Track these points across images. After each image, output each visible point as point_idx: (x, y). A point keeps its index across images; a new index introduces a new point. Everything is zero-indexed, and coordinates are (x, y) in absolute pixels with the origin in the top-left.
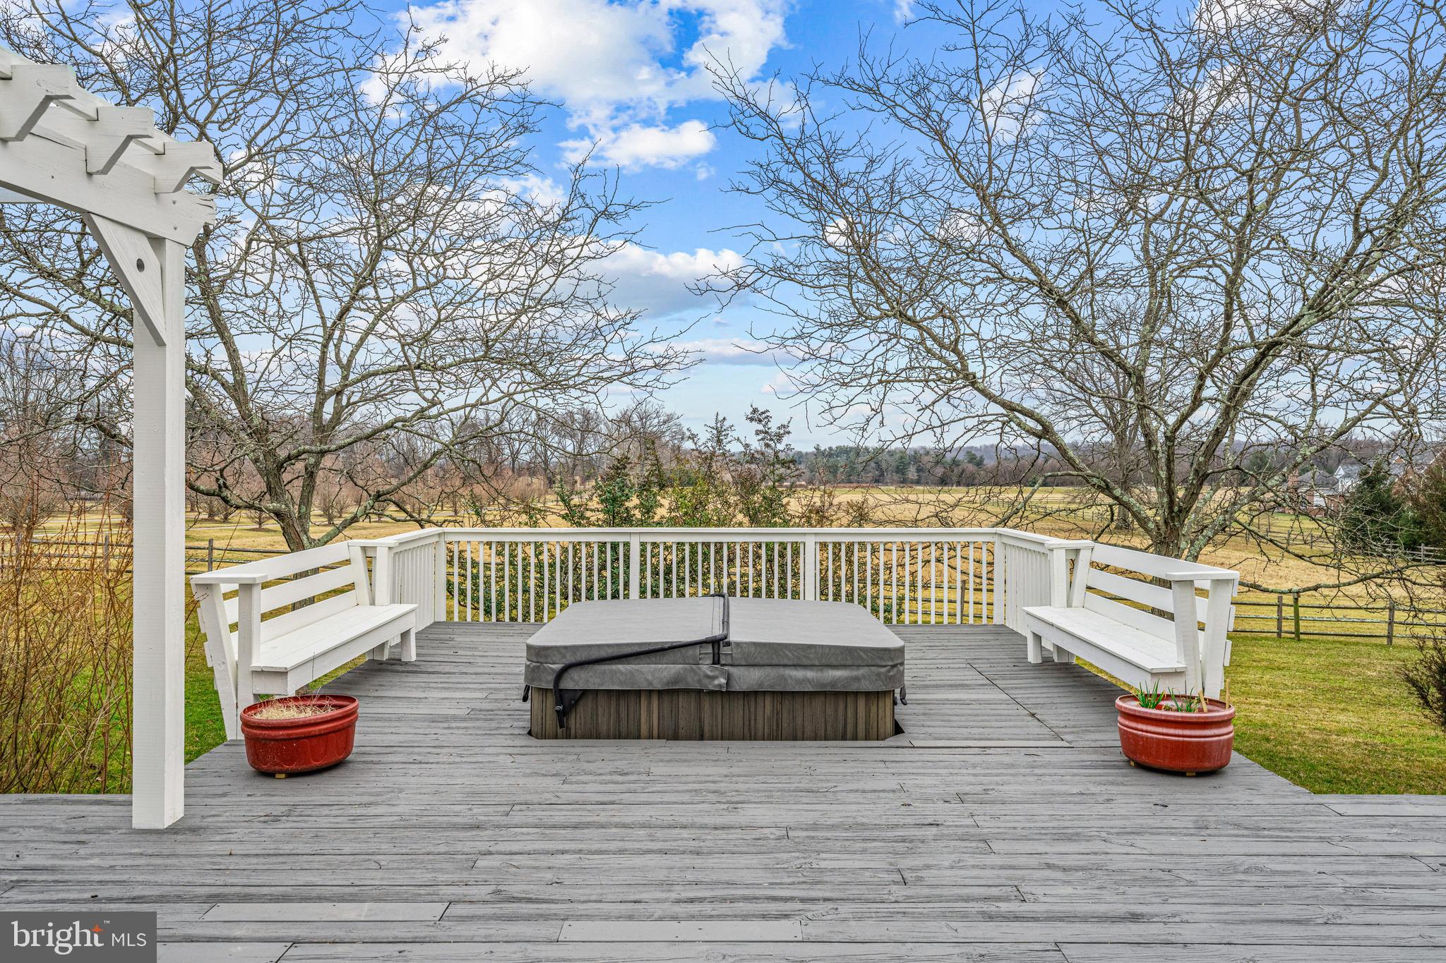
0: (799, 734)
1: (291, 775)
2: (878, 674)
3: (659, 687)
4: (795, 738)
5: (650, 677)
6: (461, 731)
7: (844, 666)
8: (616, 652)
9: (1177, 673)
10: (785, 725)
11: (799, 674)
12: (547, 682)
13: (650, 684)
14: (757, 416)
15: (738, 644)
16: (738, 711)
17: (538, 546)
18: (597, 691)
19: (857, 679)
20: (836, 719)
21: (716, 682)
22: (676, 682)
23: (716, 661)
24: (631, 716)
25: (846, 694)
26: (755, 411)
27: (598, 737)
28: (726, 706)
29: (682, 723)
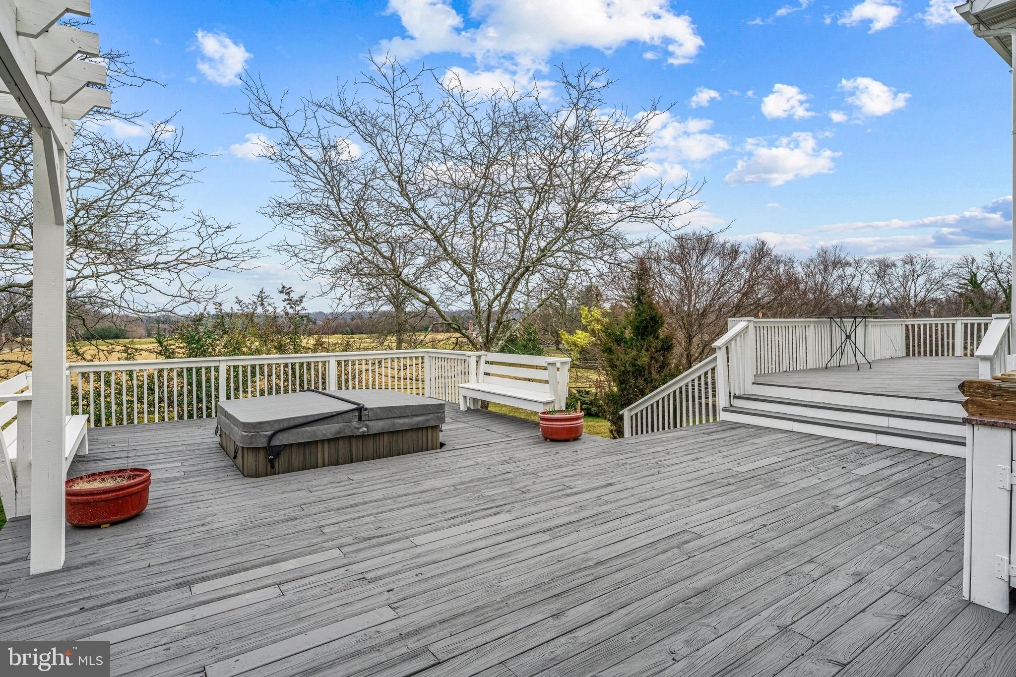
0: (401, 451)
1: (113, 524)
2: (438, 417)
3: (330, 437)
4: (399, 454)
5: (325, 432)
6: (196, 483)
7: (422, 415)
8: (304, 421)
9: (552, 402)
10: (394, 448)
11: (401, 421)
12: (262, 443)
13: (325, 436)
14: (285, 291)
15: (371, 409)
16: (370, 445)
17: (130, 374)
18: (291, 445)
19: (428, 420)
20: (418, 441)
21: (361, 430)
22: (339, 433)
23: (360, 419)
24: (312, 457)
25: (422, 428)
26: (283, 287)
27: (293, 471)
28: (364, 443)
29: (341, 455)
